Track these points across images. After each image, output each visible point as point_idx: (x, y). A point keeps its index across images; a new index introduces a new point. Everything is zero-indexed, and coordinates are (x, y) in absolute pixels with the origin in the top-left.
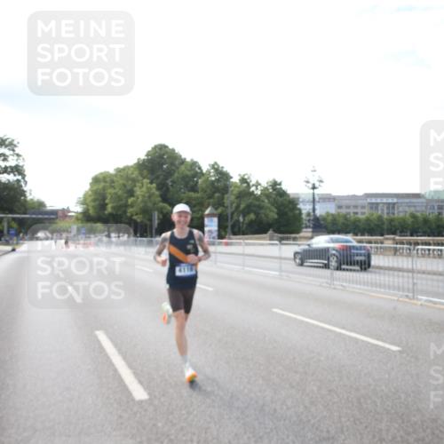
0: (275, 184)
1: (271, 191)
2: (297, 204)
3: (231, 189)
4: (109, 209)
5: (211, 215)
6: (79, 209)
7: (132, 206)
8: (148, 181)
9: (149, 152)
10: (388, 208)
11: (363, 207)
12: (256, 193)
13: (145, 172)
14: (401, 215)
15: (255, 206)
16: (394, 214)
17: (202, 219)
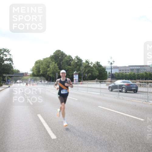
0: (98, 63)
1: (96, 65)
2: (105, 70)
3: (82, 65)
4: (41, 72)
5: (76, 74)
6: (31, 72)
7: (49, 71)
8: (54, 63)
9: (54, 53)
10: (137, 70)
11: (128, 70)
12: (91, 66)
13: (53, 60)
14: (142, 73)
15: (91, 70)
16: (139, 72)
17: (73, 75)
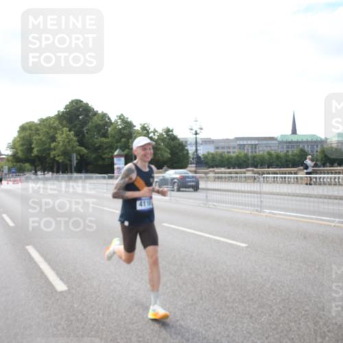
0: (168, 131)
1: (165, 136)
2: (185, 146)
3: (134, 135)
4: (35, 152)
5: (119, 156)
6: (10, 152)
7: (54, 149)
8: (67, 129)
9: (67, 106)
11: (234, 148)
12: (154, 137)
13: (65, 122)
14: (261, 153)
17: (112, 158)
